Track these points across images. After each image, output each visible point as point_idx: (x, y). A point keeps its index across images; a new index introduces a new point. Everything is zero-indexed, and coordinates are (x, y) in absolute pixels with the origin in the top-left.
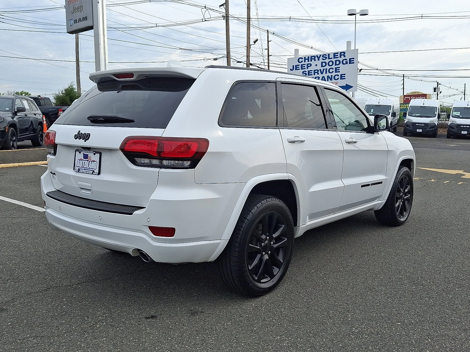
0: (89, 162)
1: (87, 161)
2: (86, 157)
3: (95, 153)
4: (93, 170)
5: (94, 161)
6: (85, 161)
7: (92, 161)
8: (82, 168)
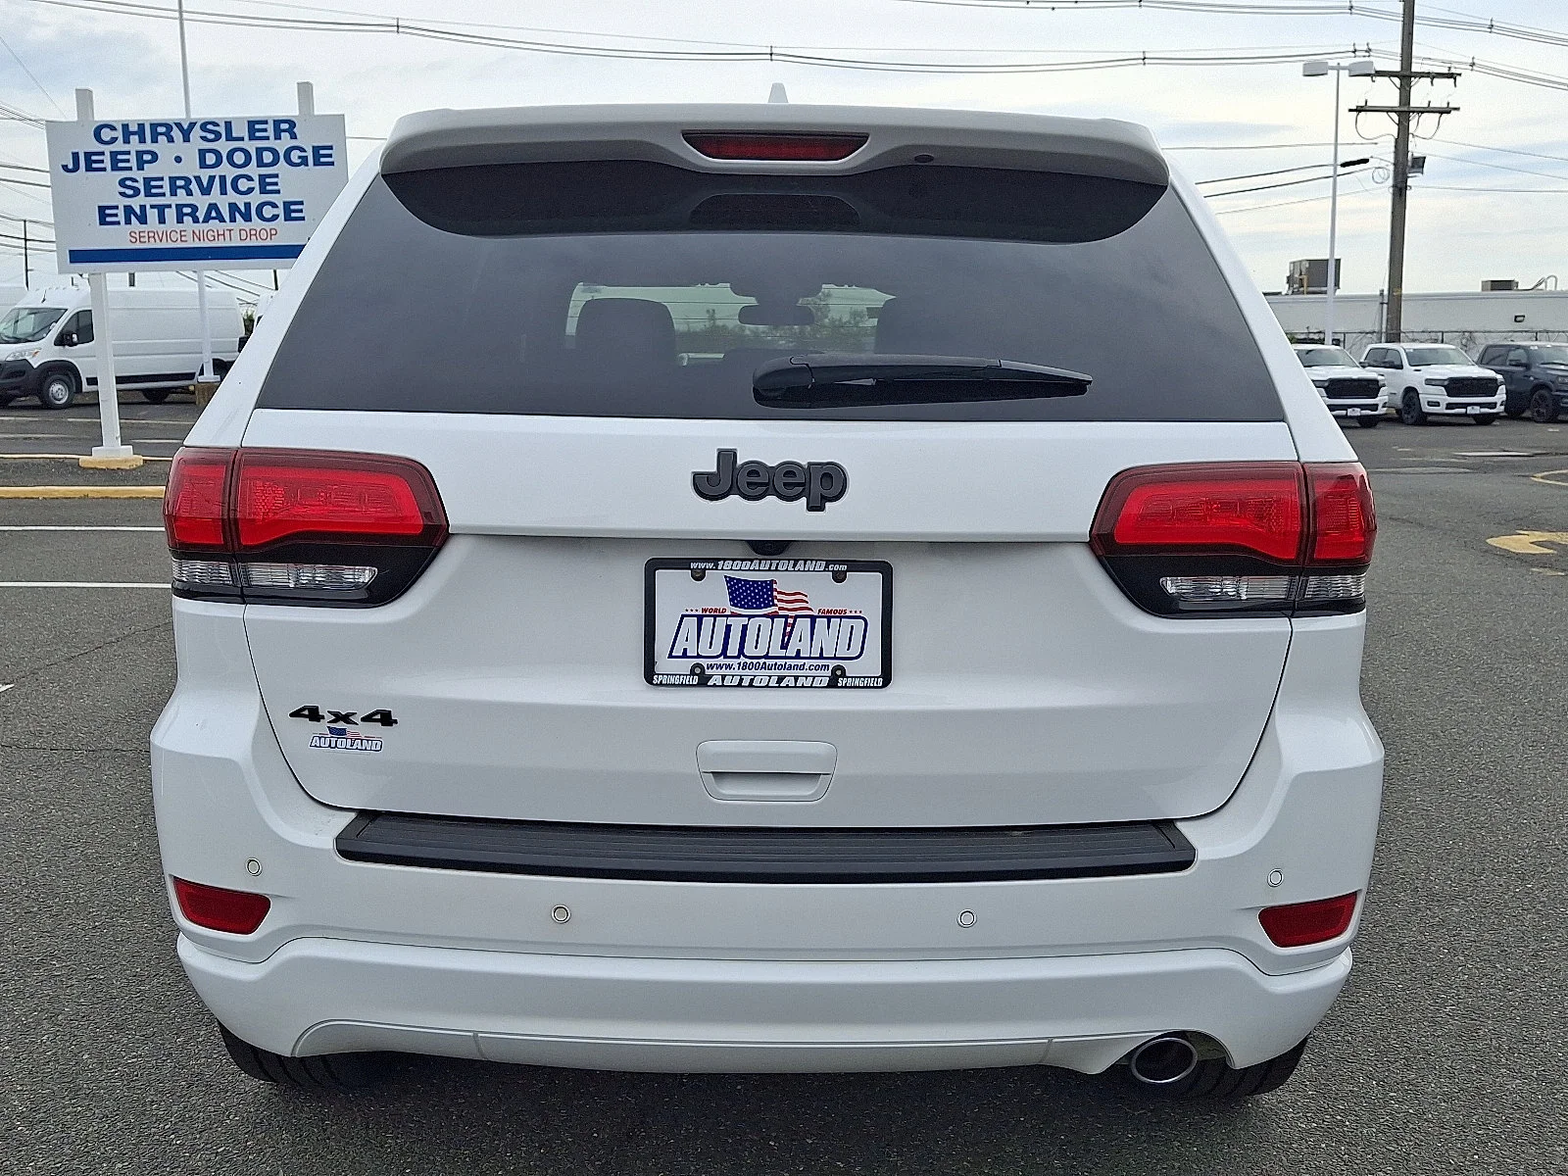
1: (772, 616)
2: (753, 594)
3: (841, 566)
7: (815, 618)
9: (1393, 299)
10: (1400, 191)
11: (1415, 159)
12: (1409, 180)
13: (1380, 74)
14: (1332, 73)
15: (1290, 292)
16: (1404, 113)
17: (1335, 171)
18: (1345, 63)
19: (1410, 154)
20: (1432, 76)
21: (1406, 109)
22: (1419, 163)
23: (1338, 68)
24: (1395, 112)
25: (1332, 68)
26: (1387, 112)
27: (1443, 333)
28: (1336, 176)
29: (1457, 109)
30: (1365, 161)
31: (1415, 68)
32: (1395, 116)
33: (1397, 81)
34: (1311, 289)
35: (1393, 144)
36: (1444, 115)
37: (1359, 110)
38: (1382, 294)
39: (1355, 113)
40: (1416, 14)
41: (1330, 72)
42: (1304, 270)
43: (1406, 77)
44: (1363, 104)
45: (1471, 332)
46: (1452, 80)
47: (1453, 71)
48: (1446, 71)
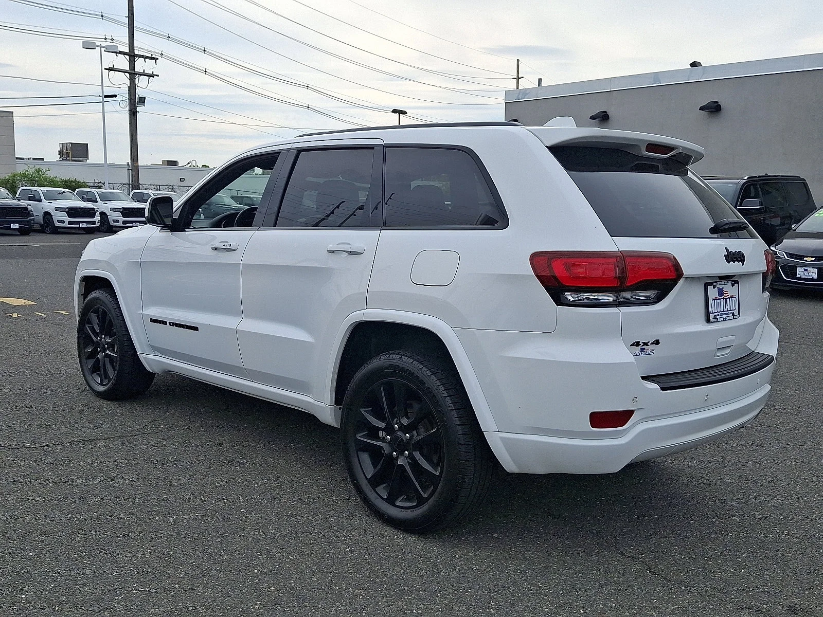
0: (726, 301)
1: (723, 298)
2: (721, 292)
3: (733, 283)
4: (732, 312)
5: (732, 297)
6: (721, 299)
7: (729, 298)
8: (718, 313)
9: (134, 166)
10: (133, 114)
11: (140, 98)
12: (137, 108)
13: (121, 53)
14: (98, 49)
15: (62, 159)
16: (133, 74)
17: (103, 100)
18: (104, 44)
19: (137, 96)
20: (146, 58)
21: (133, 72)
22: (142, 101)
23: (101, 47)
24: (128, 73)
25: (98, 46)
26: (124, 72)
27: (159, 186)
28: (103, 102)
29: (158, 76)
30: (115, 96)
31: (136, 52)
32: (128, 75)
33: (127, 57)
34: (73, 158)
35: (127, 89)
36: (152, 78)
37: (110, 69)
38: (128, 164)
39: (107, 71)
40: (134, 25)
41: (97, 48)
42: (69, 148)
43: (132, 56)
44: (112, 67)
45: (172, 186)
46: (154, 61)
47: (153, 56)
48: (150, 56)
